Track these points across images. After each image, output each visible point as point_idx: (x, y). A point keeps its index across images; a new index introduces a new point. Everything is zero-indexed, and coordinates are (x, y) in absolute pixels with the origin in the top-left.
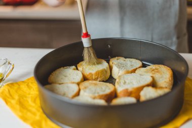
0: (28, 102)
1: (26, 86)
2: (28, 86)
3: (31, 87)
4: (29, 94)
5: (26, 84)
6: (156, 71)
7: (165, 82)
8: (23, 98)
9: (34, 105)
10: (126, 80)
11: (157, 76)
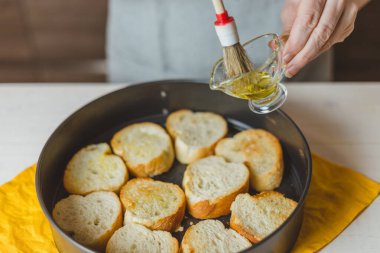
0: (30, 234)
1: (18, 194)
2: (20, 191)
3: (28, 195)
4: (28, 214)
5: (17, 187)
6: (252, 146)
7: (270, 173)
8: (19, 227)
9: (41, 240)
10: (202, 178)
11: (255, 160)
